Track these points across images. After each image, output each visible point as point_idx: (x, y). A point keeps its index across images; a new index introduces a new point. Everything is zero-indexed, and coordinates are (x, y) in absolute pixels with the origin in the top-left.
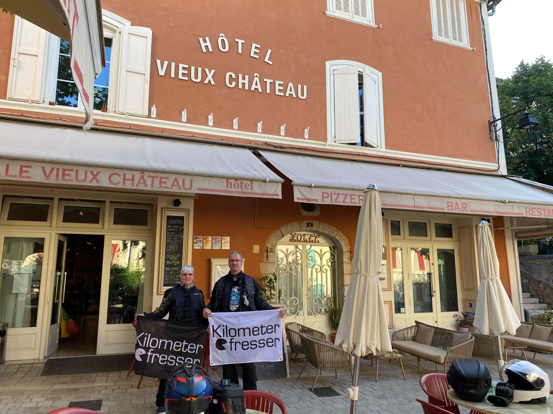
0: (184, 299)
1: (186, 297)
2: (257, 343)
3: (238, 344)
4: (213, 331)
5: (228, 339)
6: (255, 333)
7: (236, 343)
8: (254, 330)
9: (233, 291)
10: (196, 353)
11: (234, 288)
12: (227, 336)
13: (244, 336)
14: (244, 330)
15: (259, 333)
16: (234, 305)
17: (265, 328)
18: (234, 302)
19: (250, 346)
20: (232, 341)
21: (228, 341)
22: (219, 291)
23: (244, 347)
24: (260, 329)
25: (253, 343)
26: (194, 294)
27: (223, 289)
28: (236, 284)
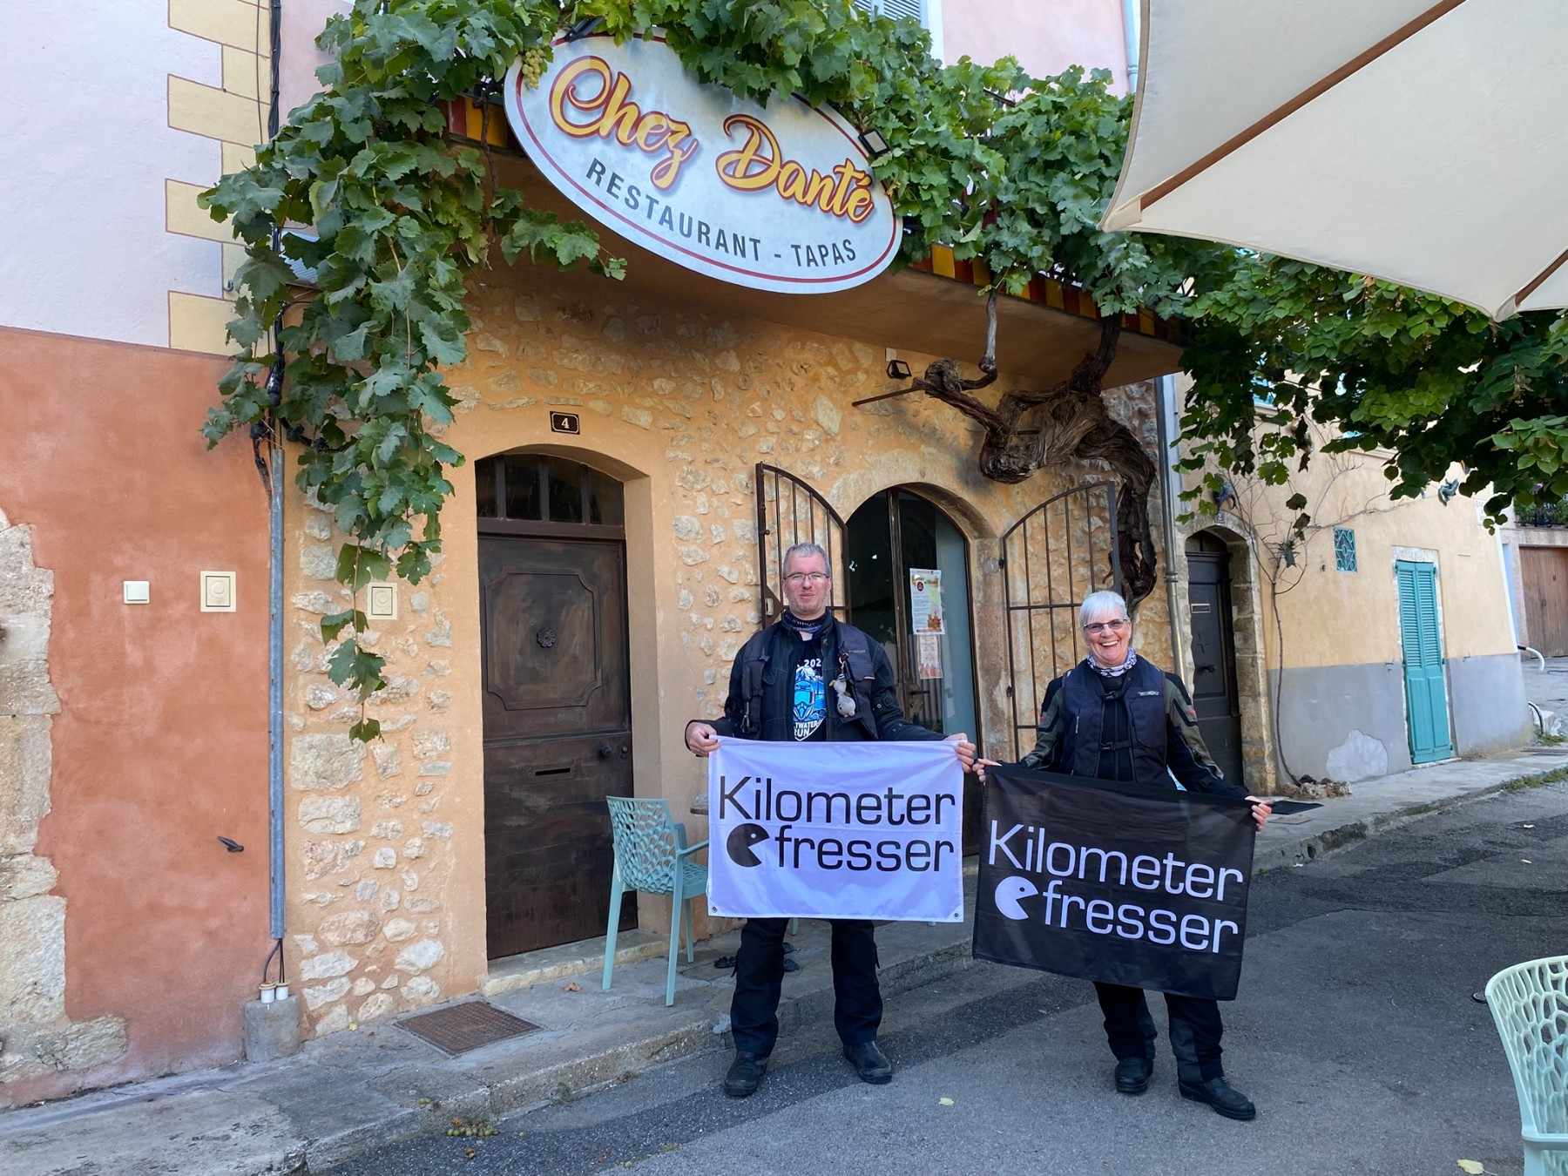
0: (1101, 711)
1: (1108, 703)
2: (873, 853)
3: (804, 847)
4: (723, 797)
5: (773, 826)
6: (866, 815)
7: (797, 843)
8: (862, 805)
9: (800, 676)
10: (1220, 897)
11: (802, 664)
12: (768, 818)
13: (828, 820)
14: (829, 799)
15: (879, 818)
16: (803, 721)
17: (904, 802)
18: (802, 710)
19: (846, 857)
20: (787, 834)
21: (774, 832)
22: (751, 674)
23: (827, 860)
24: (884, 802)
25: (856, 849)
26: (1142, 694)
27: (763, 665)
28: (810, 650)
